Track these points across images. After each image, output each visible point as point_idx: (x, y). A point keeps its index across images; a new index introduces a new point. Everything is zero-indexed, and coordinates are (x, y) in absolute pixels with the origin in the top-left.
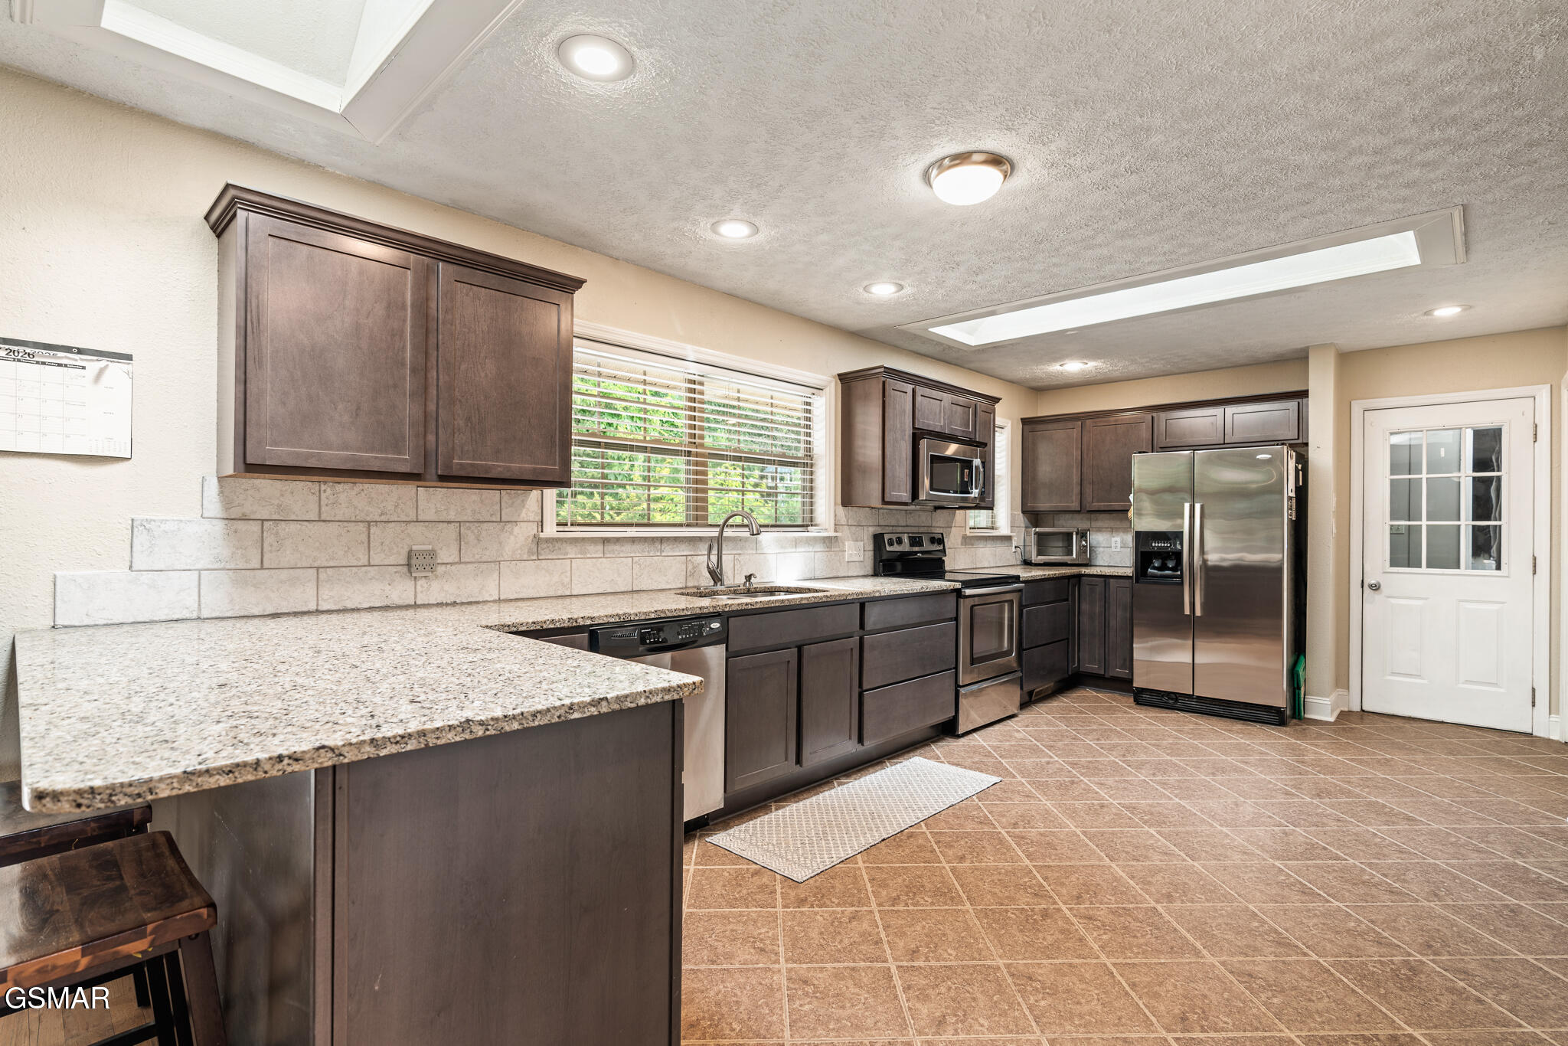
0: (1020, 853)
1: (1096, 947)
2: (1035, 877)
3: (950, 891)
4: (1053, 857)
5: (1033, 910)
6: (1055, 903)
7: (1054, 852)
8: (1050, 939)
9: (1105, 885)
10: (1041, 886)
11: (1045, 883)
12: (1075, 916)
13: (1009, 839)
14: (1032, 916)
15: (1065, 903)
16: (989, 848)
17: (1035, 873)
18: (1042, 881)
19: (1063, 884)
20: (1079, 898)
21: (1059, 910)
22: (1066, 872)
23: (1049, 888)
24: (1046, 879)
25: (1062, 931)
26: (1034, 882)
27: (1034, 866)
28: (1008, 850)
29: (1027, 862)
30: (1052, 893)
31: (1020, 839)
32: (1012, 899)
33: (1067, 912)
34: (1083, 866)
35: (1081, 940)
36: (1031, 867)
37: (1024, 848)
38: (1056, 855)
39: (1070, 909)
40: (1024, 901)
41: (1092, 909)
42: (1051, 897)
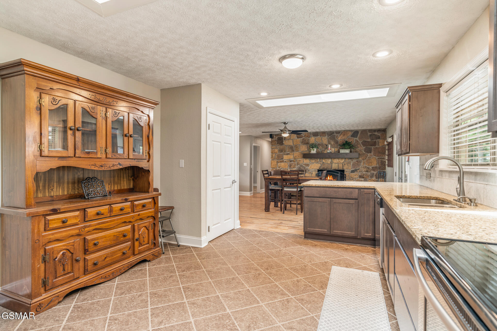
0: (281, 287)
1: (255, 264)
2: (272, 278)
3: (294, 271)
4: (269, 287)
5: (271, 269)
6: (265, 272)
7: (269, 289)
8: (265, 264)
9: (252, 280)
10: (270, 276)
11: (269, 277)
12: (260, 270)
13: (287, 293)
14: (270, 268)
15: (263, 272)
16: (292, 287)
17: (273, 280)
18: (270, 278)
19: (264, 278)
20: (259, 274)
21: (264, 271)
22: (264, 282)
23: (268, 276)
24: (269, 279)
25: (262, 266)
26: (272, 277)
27: (274, 282)
28: (285, 287)
29: (277, 284)
30: (267, 274)
31: (283, 294)
32: (277, 271)
33: (262, 270)
34: (258, 285)
35: (258, 265)
36: (275, 282)
37: (280, 289)
38: (268, 288)
39: (261, 271)
40: (274, 271)
41: (256, 272)
42: (267, 273)
